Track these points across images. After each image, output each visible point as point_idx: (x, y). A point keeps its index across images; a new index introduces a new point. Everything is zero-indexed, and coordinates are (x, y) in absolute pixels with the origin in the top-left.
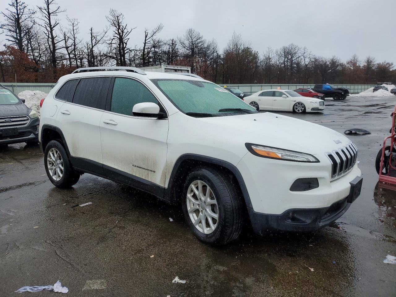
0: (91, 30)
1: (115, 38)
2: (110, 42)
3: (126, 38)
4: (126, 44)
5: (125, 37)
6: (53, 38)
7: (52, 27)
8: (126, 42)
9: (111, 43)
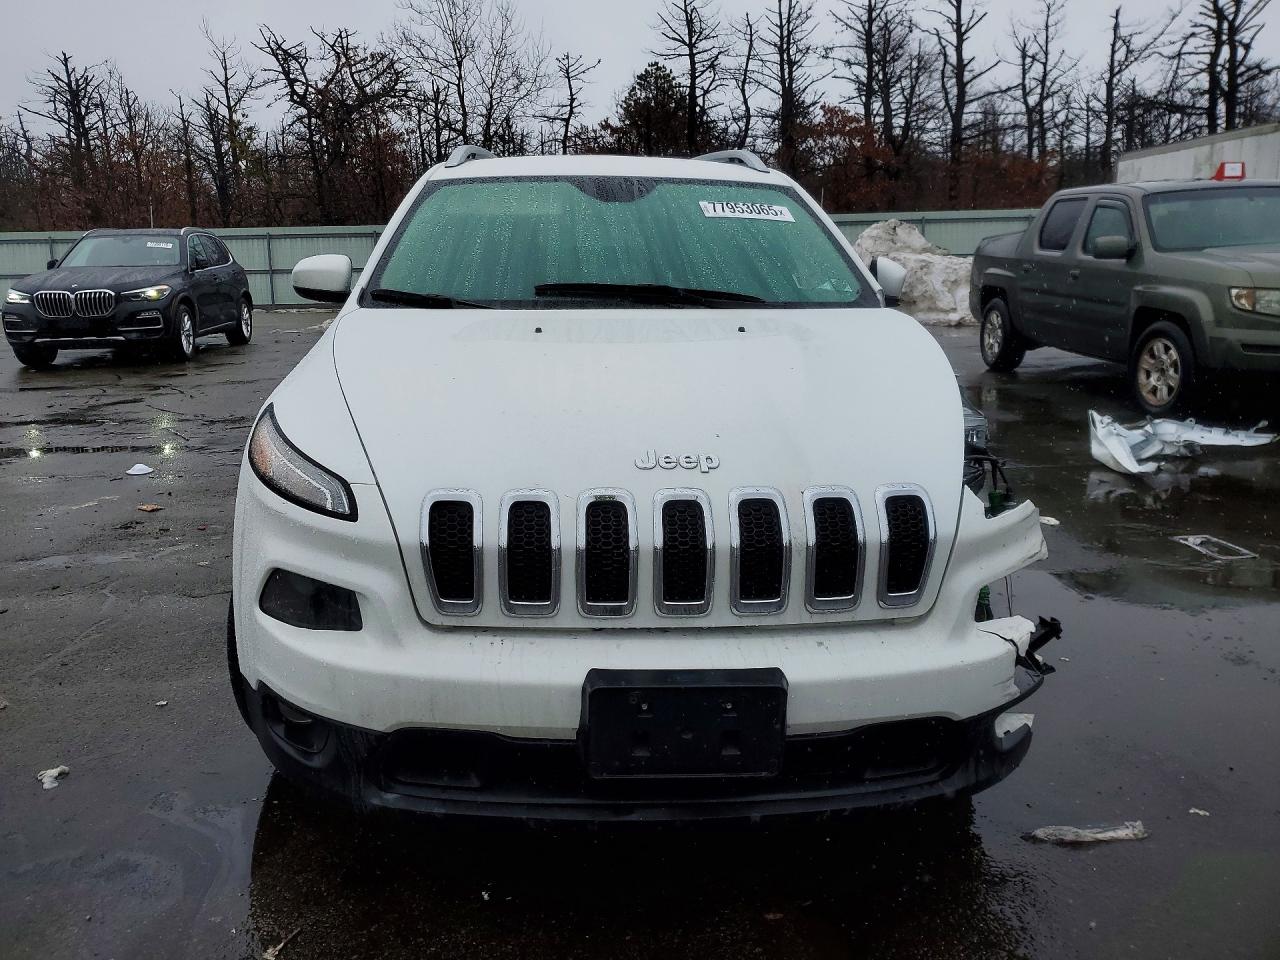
0: (1116, 18)
1: (1196, 30)
2: (1175, 48)
3: (1250, 24)
4: (1247, 47)
5: (1248, 19)
6: (960, 67)
7: (963, 29)
8: (1246, 41)
9: (1179, 55)
